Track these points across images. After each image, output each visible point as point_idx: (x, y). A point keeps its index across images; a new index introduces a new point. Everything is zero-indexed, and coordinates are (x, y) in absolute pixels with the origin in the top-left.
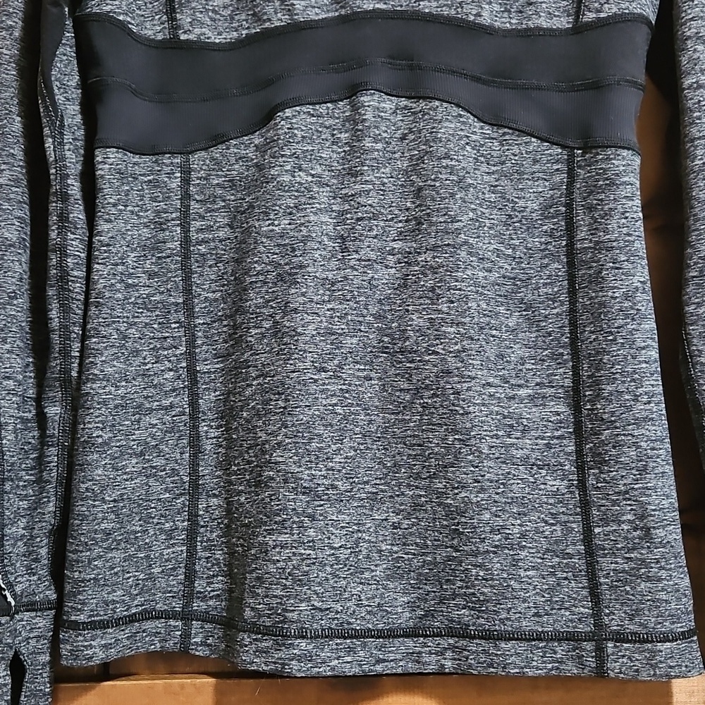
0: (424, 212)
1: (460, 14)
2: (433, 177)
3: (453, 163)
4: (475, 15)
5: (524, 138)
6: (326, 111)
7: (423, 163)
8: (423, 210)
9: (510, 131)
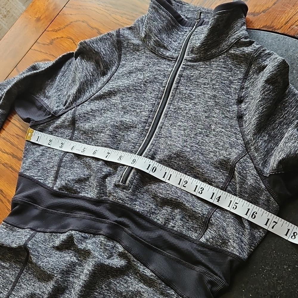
0: (108, 294)
1: (151, 217)
2: (118, 281)
3: (129, 279)
4: (157, 219)
5: (159, 281)
6: (89, 237)
7: (117, 273)
8: (109, 293)
9: (154, 275)
